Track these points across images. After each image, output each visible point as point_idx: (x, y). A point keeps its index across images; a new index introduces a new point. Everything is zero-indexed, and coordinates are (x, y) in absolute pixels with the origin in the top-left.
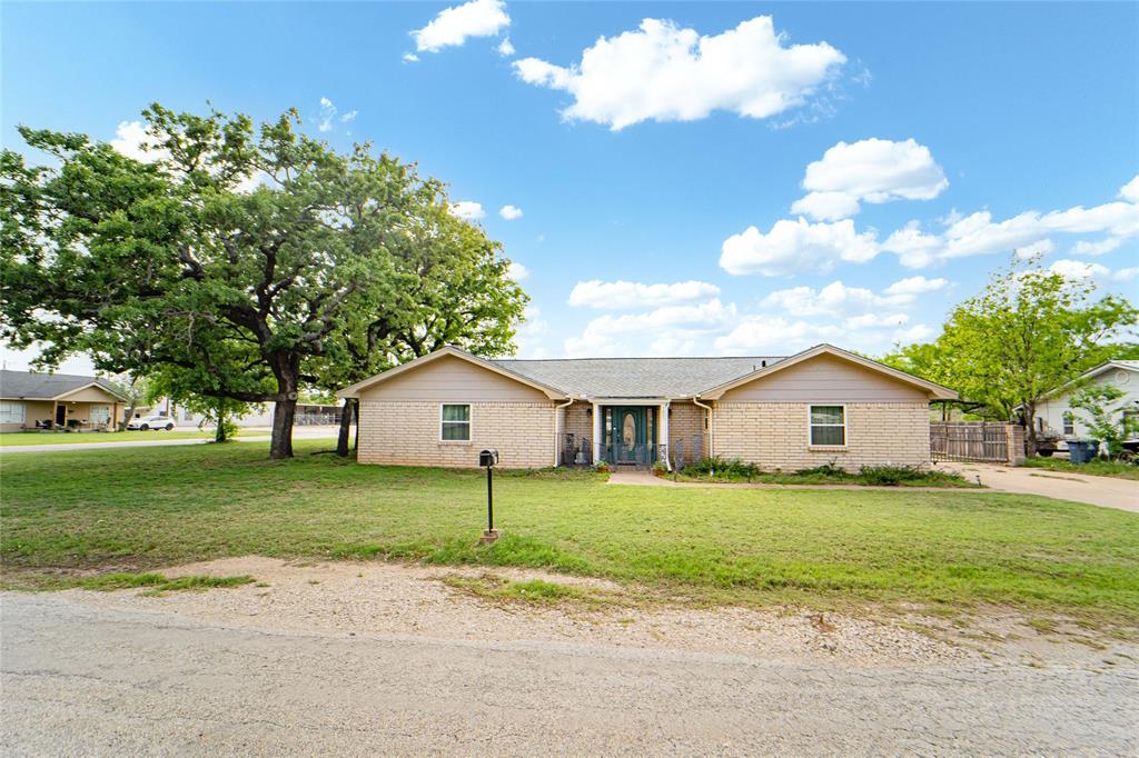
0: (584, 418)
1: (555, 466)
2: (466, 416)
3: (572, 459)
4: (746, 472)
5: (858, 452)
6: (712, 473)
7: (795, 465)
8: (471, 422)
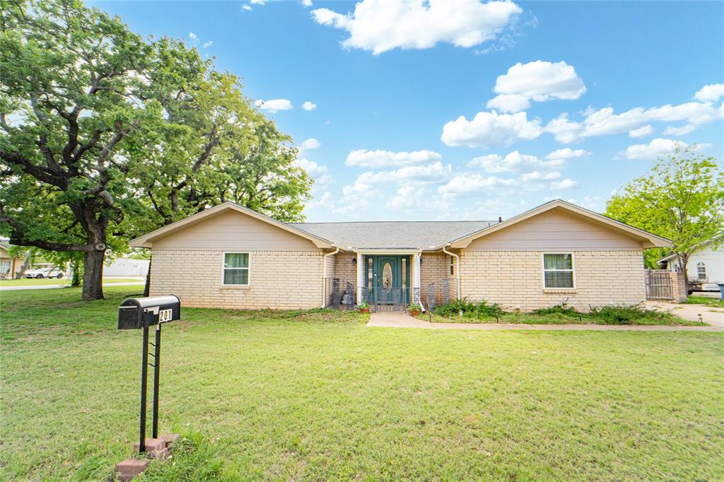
0: (350, 266)
1: (323, 307)
2: (246, 264)
3: (339, 300)
4: (492, 313)
5: (585, 295)
6: (461, 313)
7: (531, 306)
8: (249, 268)
